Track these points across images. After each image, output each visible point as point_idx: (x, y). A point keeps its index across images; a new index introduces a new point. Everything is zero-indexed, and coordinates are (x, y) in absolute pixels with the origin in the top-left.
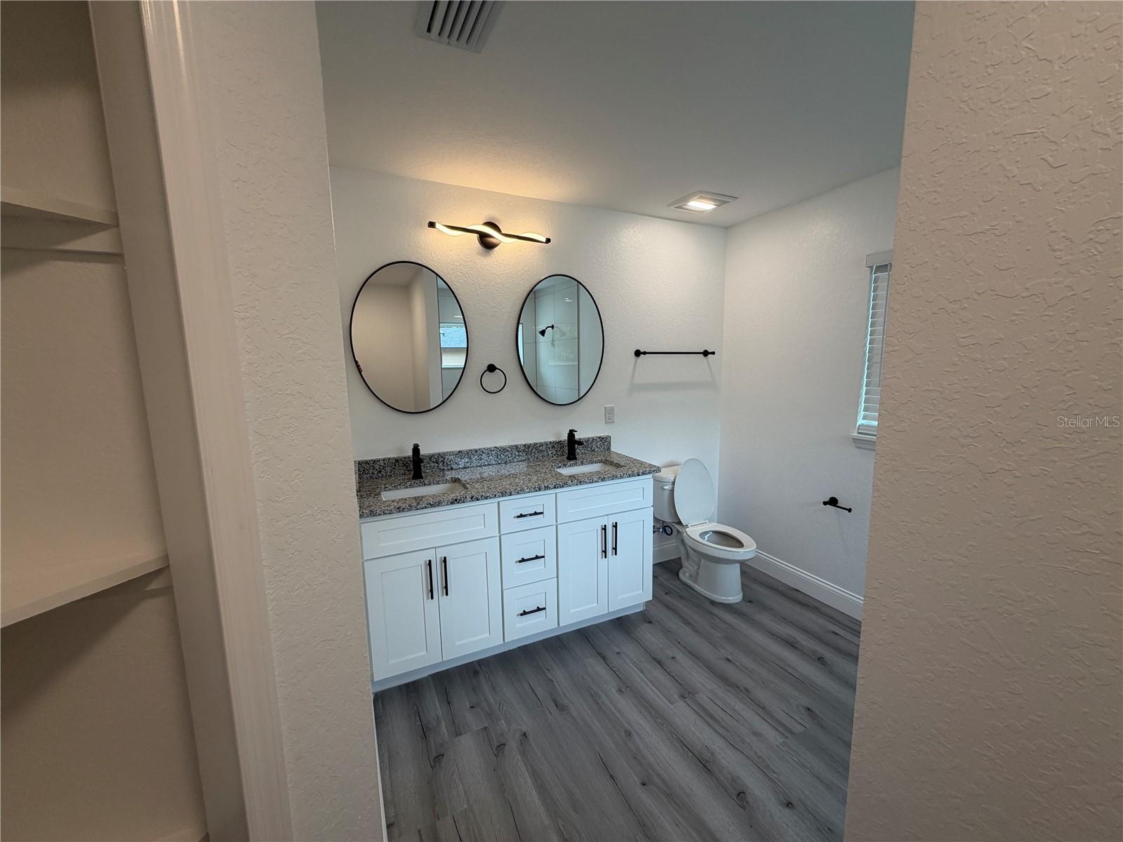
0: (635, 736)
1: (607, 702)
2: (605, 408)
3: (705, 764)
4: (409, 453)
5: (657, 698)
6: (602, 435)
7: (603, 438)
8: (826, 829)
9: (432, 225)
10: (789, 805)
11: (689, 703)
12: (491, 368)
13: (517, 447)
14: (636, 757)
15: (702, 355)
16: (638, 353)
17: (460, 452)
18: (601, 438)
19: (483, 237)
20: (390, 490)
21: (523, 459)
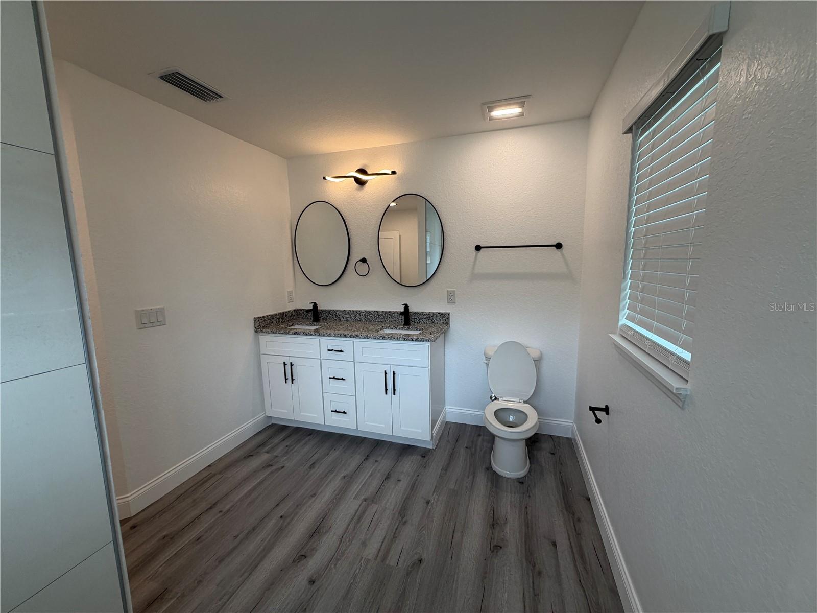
0: (313, 499)
1: (331, 477)
2: (447, 291)
3: (316, 532)
4: (310, 307)
5: (352, 492)
6: (441, 311)
7: (442, 314)
8: (305, 608)
9: (324, 178)
10: (312, 582)
11: (362, 505)
12: (364, 260)
13: (377, 312)
14: (299, 506)
15: (554, 247)
16: (478, 248)
17: (345, 310)
18: (440, 314)
19: (357, 180)
20: (299, 325)
21: (382, 320)
